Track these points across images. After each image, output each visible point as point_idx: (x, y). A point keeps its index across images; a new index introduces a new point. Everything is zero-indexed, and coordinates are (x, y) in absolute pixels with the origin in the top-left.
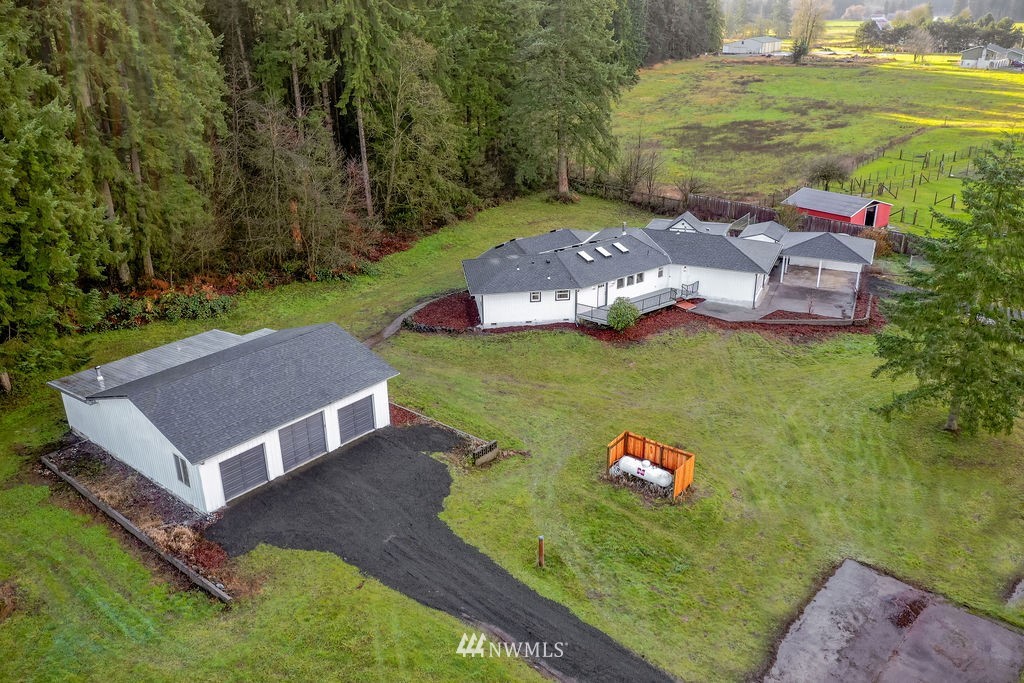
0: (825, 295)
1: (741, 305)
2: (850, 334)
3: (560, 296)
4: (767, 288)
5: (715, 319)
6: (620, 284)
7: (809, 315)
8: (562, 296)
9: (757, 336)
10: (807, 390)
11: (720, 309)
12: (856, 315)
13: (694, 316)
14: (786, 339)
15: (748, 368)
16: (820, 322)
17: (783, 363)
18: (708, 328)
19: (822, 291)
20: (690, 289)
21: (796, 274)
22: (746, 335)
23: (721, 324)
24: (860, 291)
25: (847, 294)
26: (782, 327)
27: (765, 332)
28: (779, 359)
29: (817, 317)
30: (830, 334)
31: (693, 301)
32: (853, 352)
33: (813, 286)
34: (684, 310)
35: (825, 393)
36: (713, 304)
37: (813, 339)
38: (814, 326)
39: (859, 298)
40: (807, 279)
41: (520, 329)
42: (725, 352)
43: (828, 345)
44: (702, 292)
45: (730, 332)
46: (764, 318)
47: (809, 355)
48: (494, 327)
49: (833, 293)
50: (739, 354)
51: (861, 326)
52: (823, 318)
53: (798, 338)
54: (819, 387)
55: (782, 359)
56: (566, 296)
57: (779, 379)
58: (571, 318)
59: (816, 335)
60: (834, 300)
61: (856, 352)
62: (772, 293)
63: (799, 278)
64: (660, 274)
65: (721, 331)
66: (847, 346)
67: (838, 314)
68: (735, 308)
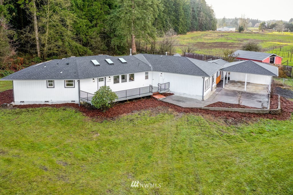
0: (250, 95)
1: (195, 98)
2: (268, 120)
3: (68, 85)
4: (214, 90)
5: (174, 105)
6: (116, 81)
7: (239, 106)
8: (70, 84)
9: (201, 118)
10: (234, 169)
11: (181, 99)
12: (271, 107)
13: (162, 103)
14: (222, 121)
15: (187, 143)
16: (247, 110)
17: (217, 140)
18: (168, 111)
19: (248, 93)
20: (163, 87)
21: (233, 84)
22: (193, 116)
23: (177, 109)
24: (272, 93)
25: (264, 95)
26: (220, 112)
27: (207, 116)
28: (213, 137)
29: (244, 107)
30: (254, 119)
31: (165, 95)
32: (272, 133)
33: (243, 90)
34: (156, 99)
35: (251, 173)
36: (178, 97)
37: (242, 122)
38: (242, 113)
39: (272, 97)
40: (240, 87)
41: (39, 106)
42: (174, 129)
43: (252, 127)
44: (172, 90)
45: (182, 114)
46: (208, 106)
47: (238, 134)
48: (22, 104)
49: (255, 94)
50: (184, 130)
51: (275, 114)
52: (248, 107)
53: (230, 121)
54: (246, 166)
55: (217, 136)
56: (72, 85)
57: (210, 155)
58: (77, 101)
59: (244, 119)
60: (255, 98)
61: (274, 134)
62: (217, 93)
63: (234, 86)
64: (147, 78)
65: (175, 113)
66: (267, 128)
67: (259, 106)
68: (191, 100)
